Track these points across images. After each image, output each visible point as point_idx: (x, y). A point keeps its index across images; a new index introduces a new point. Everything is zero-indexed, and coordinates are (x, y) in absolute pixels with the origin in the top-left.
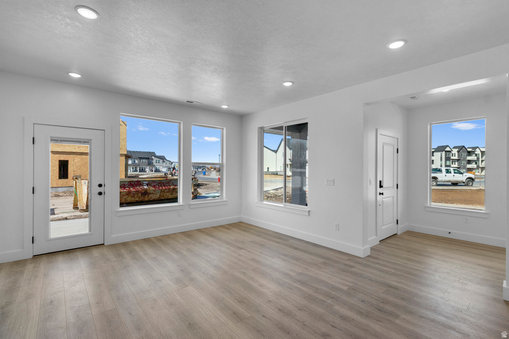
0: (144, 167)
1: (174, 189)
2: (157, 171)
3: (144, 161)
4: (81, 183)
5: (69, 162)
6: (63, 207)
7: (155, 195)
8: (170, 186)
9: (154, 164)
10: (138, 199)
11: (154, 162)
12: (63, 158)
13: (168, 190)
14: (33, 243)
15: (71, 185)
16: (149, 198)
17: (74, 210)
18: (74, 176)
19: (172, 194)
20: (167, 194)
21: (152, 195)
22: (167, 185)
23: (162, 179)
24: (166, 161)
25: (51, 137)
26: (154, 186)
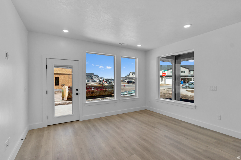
0: (89, 80)
1: (106, 90)
2: (95, 82)
3: (89, 77)
4: (65, 87)
5: (59, 78)
6: (58, 98)
7: (97, 94)
8: (104, 89)
9: (93, 78)
10: (89, 95)
11: (93, 77)
12: (57, 76)
13: (103, 91)
14: (47, 119)
15: (60, 88)
16: (95, 95)
17: (62, 100)
18: (62, 84)
19: (105, 93)
20: (103, 93)
21: (96, 93)
22: (103, 88)
23: (100, 86)
24: (98, 77)
25: (54, 65)
26: (97, 89)
